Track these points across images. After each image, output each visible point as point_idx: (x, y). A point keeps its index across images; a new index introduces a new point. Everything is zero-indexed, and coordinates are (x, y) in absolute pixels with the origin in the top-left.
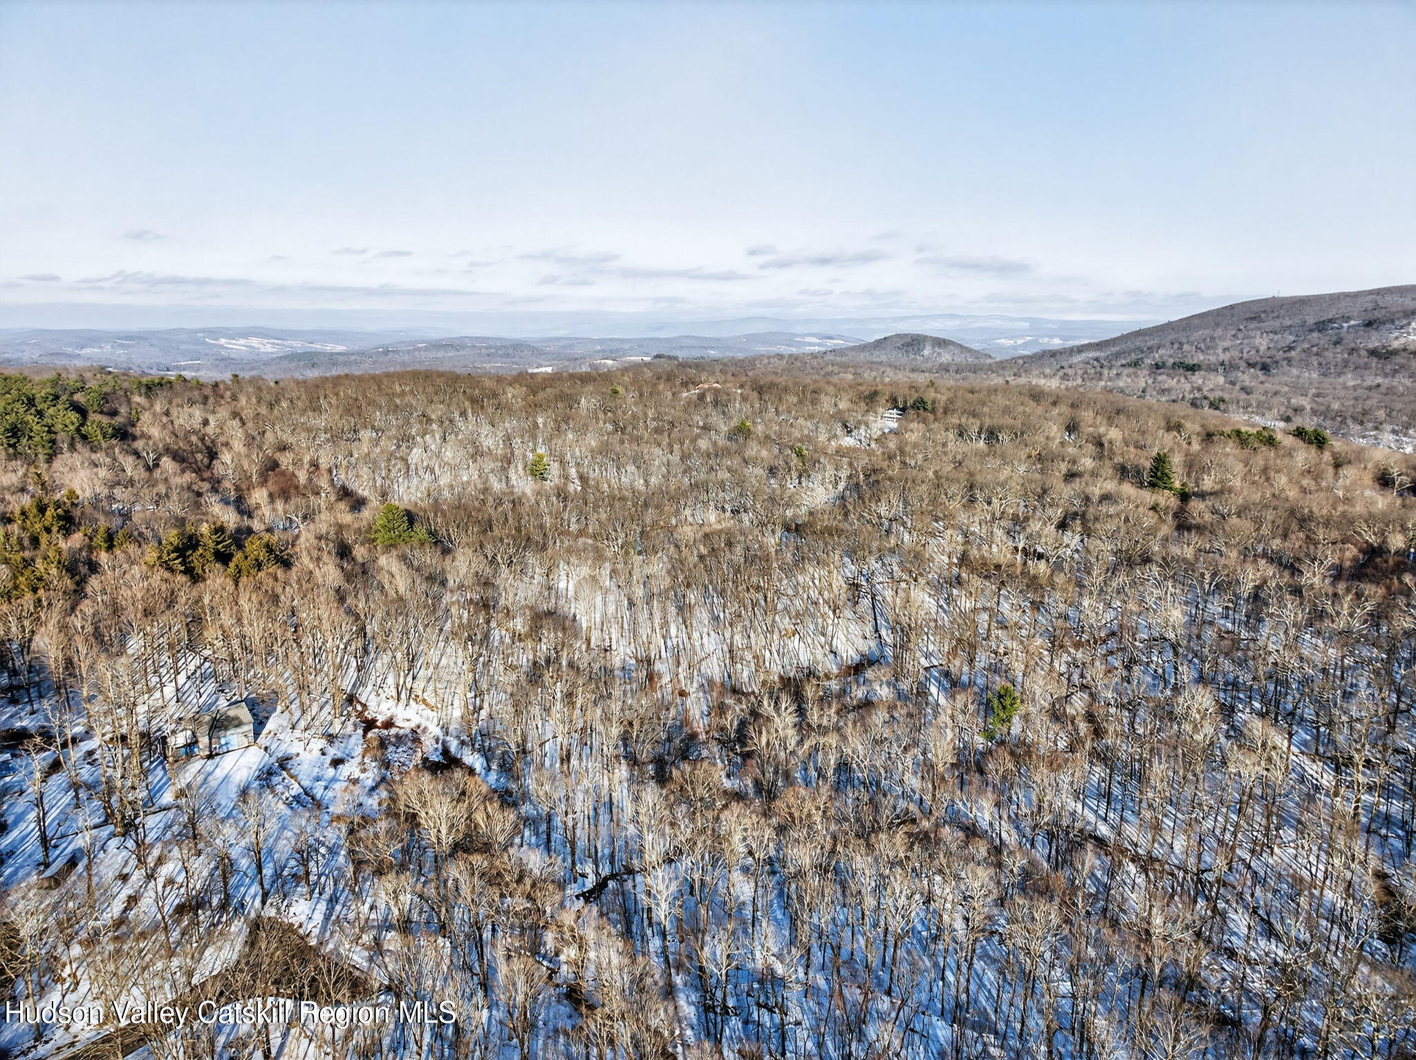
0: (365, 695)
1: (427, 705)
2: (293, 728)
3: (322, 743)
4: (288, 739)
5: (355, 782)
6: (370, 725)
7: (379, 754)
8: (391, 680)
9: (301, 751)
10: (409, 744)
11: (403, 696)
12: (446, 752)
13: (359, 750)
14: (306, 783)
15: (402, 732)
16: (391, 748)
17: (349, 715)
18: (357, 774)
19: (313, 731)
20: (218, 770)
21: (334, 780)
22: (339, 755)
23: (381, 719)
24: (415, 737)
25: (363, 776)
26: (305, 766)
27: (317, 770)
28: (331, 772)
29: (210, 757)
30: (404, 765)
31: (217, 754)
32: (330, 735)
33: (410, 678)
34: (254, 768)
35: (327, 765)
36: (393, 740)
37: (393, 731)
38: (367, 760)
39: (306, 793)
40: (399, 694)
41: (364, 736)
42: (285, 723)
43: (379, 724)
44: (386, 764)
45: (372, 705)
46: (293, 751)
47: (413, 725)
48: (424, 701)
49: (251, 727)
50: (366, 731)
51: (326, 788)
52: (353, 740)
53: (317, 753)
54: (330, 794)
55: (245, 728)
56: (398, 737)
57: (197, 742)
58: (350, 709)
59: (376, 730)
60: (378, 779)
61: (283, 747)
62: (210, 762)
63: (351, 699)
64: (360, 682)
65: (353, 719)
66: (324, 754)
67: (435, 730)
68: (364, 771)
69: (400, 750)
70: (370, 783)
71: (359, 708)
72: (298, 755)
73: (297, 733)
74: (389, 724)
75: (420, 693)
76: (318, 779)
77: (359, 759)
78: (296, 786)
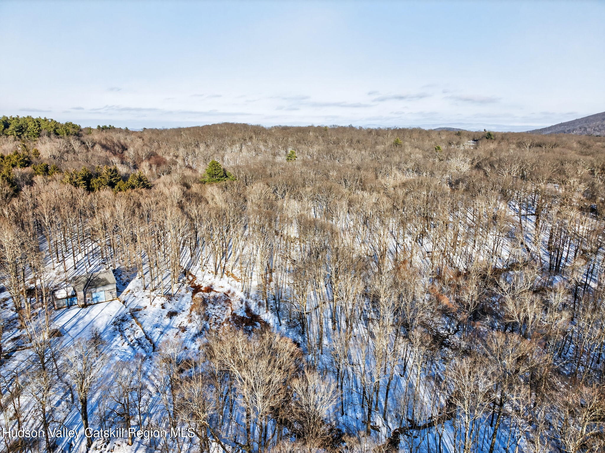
0: (194, 270)
1: (235, 278)
2: (145, 289)
3: (163, 300)
4: (140, 296)
5: (184, 329)
6: (197, 289)
7: (202, 309)
8: (211, 261)
9: (148, 305)
10: (223, 303)
11: (219, 272)
12: (248, 310)
13: (188, 306)
14: (148, 329)
15: (218, 295)
16: (210, 305)
17: (184, 282)
18: (185, 323)
19: (157, 291)
20: (87, 316)
21: (168, 327)
22: (175, 309)
23: (204, 286)
24: (227, 298)
25: (189, 325)
26: (149, 316)
27: (157, 319)
28: (167, 321)
29: (85, 306)
30: (219, 318)
31: (90, 305)
32: (170, 295)
33: (223, 261)
34: (113, 315)
35: (164, 316)
36: (212, 300)
37: (212, 294)
38: (193, 313)
39: (147, 337)
40: (216, 271)
41: (192, 297)
42: (140, 285)
43: (203, 289)
44: (207, 317)
45: (199, 276)
46: (143, 304)
47: (225, 290)
48: (233, 275)
49: (115, 286)
50: (194, 293)
51: (162, 333)
52: (184, 299)
53: (159, 307)
54: (164, 338)
55: (110, 287)
56: (215, 299)
57: (76, 295)
58: (185, 278)
59: (201, 293)
60: (200, 328)
61: (136, 301)
62: (84, 309)
63: (186, 273)
64: (192, 263)
65: (186, 285)
66: (163, 308)
67: (240, 294)
68: (190, 321)
69: (216, 307)
70: (194, 331)
71: (191, 278)
72: (145, 307)
73: (147, 292)
74: (209, 289)
75: (230, 270)
76: (157, 326)
77: (188, 312)
78: (140, 331)
